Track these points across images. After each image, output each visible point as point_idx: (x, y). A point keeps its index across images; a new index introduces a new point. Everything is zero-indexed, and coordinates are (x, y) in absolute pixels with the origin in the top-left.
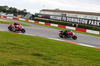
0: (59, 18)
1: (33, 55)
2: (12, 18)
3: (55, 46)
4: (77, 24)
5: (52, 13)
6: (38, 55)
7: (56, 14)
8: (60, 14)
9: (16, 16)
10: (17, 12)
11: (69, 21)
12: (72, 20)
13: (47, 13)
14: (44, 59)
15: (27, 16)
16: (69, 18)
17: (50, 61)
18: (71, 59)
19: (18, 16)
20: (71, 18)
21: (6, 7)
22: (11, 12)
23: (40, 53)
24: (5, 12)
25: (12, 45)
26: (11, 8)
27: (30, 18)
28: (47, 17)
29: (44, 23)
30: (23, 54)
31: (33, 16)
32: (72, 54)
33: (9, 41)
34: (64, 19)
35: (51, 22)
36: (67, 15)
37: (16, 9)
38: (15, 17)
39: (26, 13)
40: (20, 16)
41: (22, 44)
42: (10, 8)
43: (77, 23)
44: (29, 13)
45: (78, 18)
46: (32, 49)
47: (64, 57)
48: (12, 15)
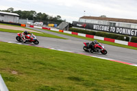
0: (106, 29)
1: (70, 78)
2: (41, 28)
3: (100, 67)
4: (130, 37)
5: (96, 22)
6: (77, 79)
7: (102, 22)
8: (106, 23)
9: (47, 24)
10: (47, 20)
11: (119, 33)
12: (124, 31)
13: (89, 21)
14: (85, 84)
15: (62, 26)
16: (120, 28)
17: (92, 88)
18: (122, 85)
19: (50, 25)
20: (123, 28)
21: (33, 12)
22: (39, 19)
23: (80, 76)
24: (32, 19)
25: (41, 65)
26: (40, 14)
27: (66, 27)
28: (90, 26)
29: (84, 35)
30: (56, 77)
31: (70, 25)
32: (122, 78)
33: (37, 59)
34: (113, 29)
35: (94, 34)
36: (117, 25)
37: (46, 16)
38: (45, 26)
39: (61, 21)
40: (53, 25)
41: (54, 64)
42: (38, 14)
43: (130, 35)
44: (64, 21)
45: (132, 29)
46: (69, 70)
47: (113, 83)
48: (41, 23)
